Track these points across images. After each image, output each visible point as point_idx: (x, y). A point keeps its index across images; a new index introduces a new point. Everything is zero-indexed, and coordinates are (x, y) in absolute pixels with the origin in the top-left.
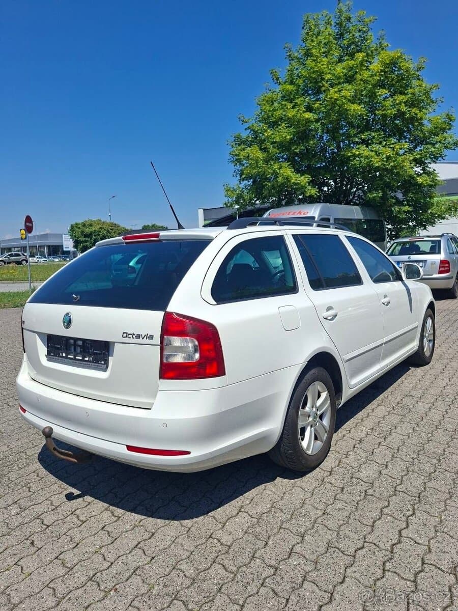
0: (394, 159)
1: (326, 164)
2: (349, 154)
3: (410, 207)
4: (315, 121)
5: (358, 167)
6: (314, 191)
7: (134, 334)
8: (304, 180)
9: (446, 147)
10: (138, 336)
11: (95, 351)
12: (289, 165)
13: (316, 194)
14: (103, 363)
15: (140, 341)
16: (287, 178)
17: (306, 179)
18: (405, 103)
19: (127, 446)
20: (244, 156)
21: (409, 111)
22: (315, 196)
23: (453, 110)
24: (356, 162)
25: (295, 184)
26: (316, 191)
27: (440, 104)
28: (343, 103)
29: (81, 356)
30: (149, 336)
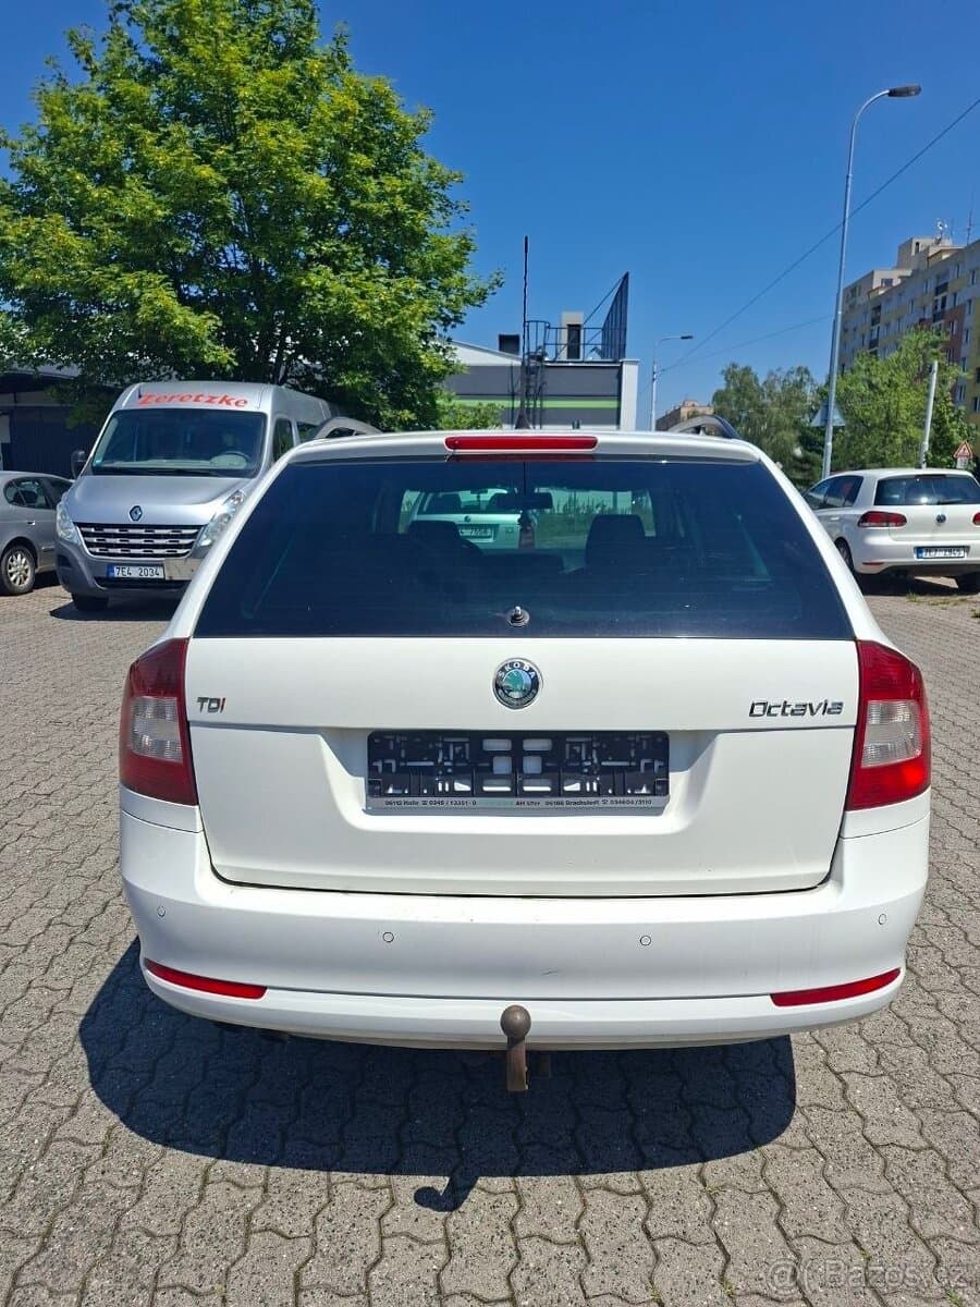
0: (393, 310)
1: (220, 293)
2: (303, 283)
3: (413, 412)
4: (219, 189)
5: (320, 315)
6: (227, 355)
7: (785, 705)
8: (203, 324)
9: (466, 301)
10: (802, 709)
11: (603, 763)
12: (165, 281)
13: (230, 362)
14: (644, 791)
15: (807, 720)
16: (162, 313)
17: (210, 322)
18: (402, 193)
19: (772, 996)
20: (19, 236)
21: (411, 214)
22: (228, 367)
23: (474, 231)
24: (316, 302)
25: (181, 330)
26: (231, 356)
27: (463, 214)
28: (287, 164)
29: (549, 782)
30: (829, 706)
